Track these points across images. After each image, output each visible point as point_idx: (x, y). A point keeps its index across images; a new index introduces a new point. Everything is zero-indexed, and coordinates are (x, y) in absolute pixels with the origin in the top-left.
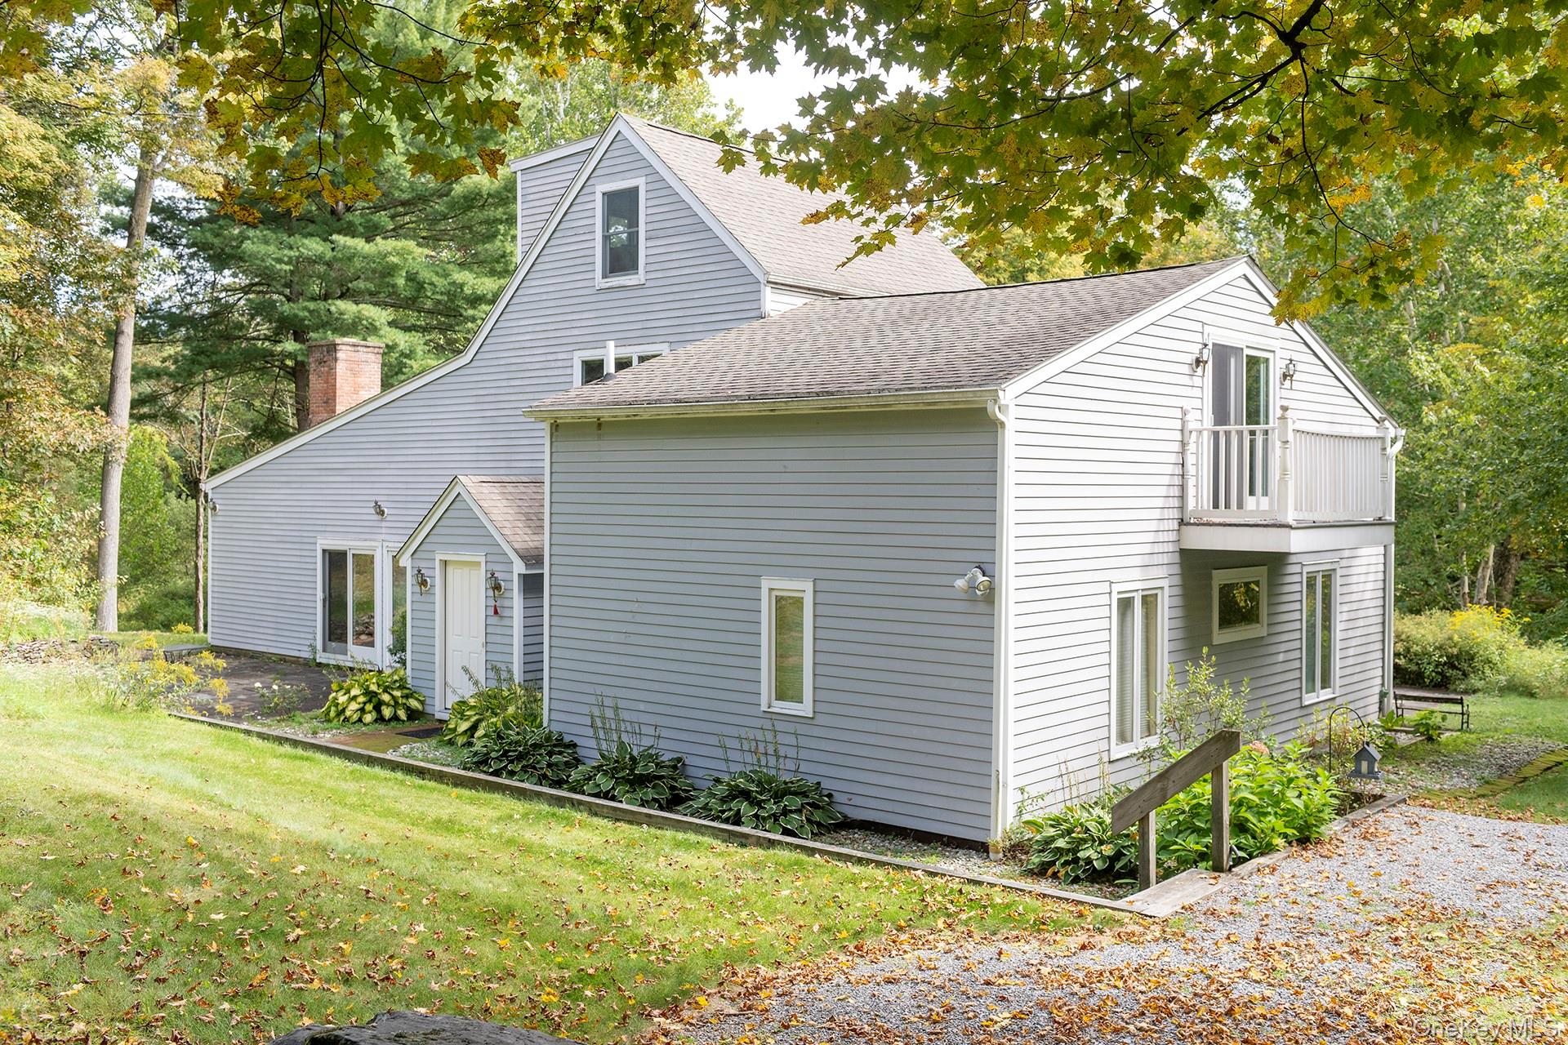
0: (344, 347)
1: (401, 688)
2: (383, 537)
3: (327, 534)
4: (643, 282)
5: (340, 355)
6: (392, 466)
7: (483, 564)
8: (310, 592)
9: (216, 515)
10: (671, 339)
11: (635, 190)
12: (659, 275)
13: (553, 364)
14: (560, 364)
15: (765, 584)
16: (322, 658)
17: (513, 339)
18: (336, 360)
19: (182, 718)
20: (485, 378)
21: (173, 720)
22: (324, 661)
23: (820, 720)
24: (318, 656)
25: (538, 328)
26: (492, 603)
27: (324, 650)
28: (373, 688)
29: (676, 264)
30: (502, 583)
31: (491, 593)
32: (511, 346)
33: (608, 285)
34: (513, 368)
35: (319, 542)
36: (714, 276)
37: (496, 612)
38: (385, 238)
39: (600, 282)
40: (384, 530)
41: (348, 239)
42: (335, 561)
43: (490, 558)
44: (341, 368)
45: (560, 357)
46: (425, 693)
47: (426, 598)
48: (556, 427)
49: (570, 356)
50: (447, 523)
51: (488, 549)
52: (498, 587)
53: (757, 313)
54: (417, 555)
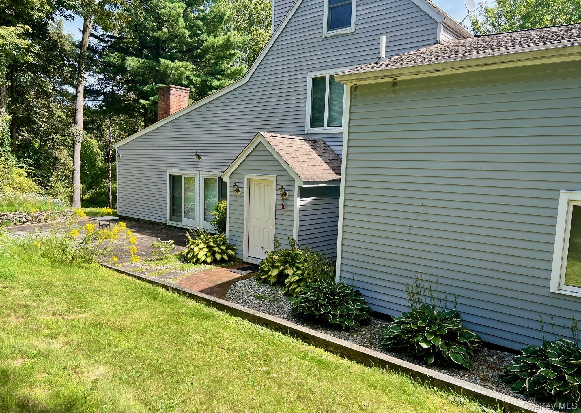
0: (173, 89)
1: (224, 244)
2: (200, 169)
3: (172, 168)
4: (354, 30)
5: (172, 92)
6: (204, 136)
7: (275, 182)
8: (163, 193)
9: (120, 159)
12: (365, 25)
13: (295, 81)
14: (299, 80)
15: (564, 197)
16: (170, 223)
17: (271, 69)
18: (170, 94)
19: (110, 268)
20: (254, 90)
21: (104, 269)
22: (171, 225)
24: (168, 222)
25: (287, 62)
26: (281, 202)
27: (171, 220)
28: (212, 244)
29: (376, 18)
30: (287, 192)
31: (280, 197)
32: (270, 73)
33: (330, 35)
34: (271, 84)
35: (168, 171)
36: (403, 22)
37: (283, 208)
38: (179, 61)
39: (326, 33)
40: (200, 166)
41: (165, 60)
42: (175, 180)
43: (279, 178)
44: (172, 98)
45: (299, 76)
46: (237, 248)
47: (239, 199)
48: (355, 89)
49: (305, 75)
50: (252, 158)
51: (279, 173)
52: (284, 194)
53: (434, 41)
54: (233, 176)
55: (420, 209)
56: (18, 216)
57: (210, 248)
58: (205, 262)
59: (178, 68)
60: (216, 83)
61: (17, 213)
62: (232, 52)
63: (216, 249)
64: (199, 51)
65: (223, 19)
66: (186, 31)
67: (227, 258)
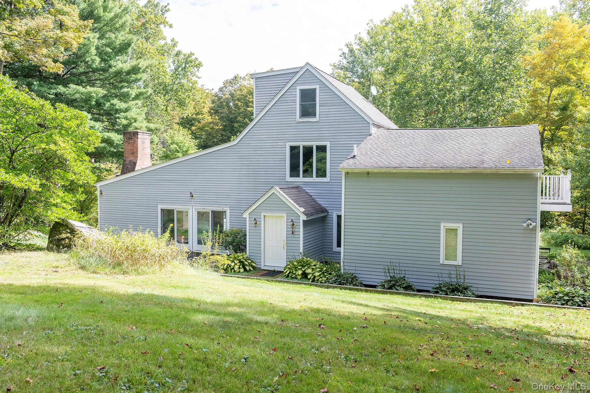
1: (249, 259)
2: (192, 204)
3: (163, 204)
4: (318, 120)
5: (139, 136)
6: (197, 179)
7: (285, 217)
8: (154, 224)
9: (102, 196)
10: (331, 140)
11: (315, 89)
12: (325, 118)
13: (276, 147)
14: (280, 146)
15: (442, 225)
18: (138, 138)
20: (243, 150)
23: (464, 266)
25: (269, 134)
26: (291, 230)
29: (333, 116)
30: (295, 223)
31: (290, 227)
32: (256, 139)
33: (302, 121)
34: (257, 147)
35: (159, 206)
36: (350, 120)
37: (293, 233)
39: (298, 119)
40: (193, 202)
43: (288, 215)
45: (280, 144)
46: (256, 261)
47: (257, 228)
48: (347, 173)
49: (284, 144)
50: (267, 202)
51: (288, 212)
52: (293, 225)
53: (369, 134)
54: (252, 213)
55: (384, 232)
57: (241, 263)
63: (246, 263)
67: (252, 269)
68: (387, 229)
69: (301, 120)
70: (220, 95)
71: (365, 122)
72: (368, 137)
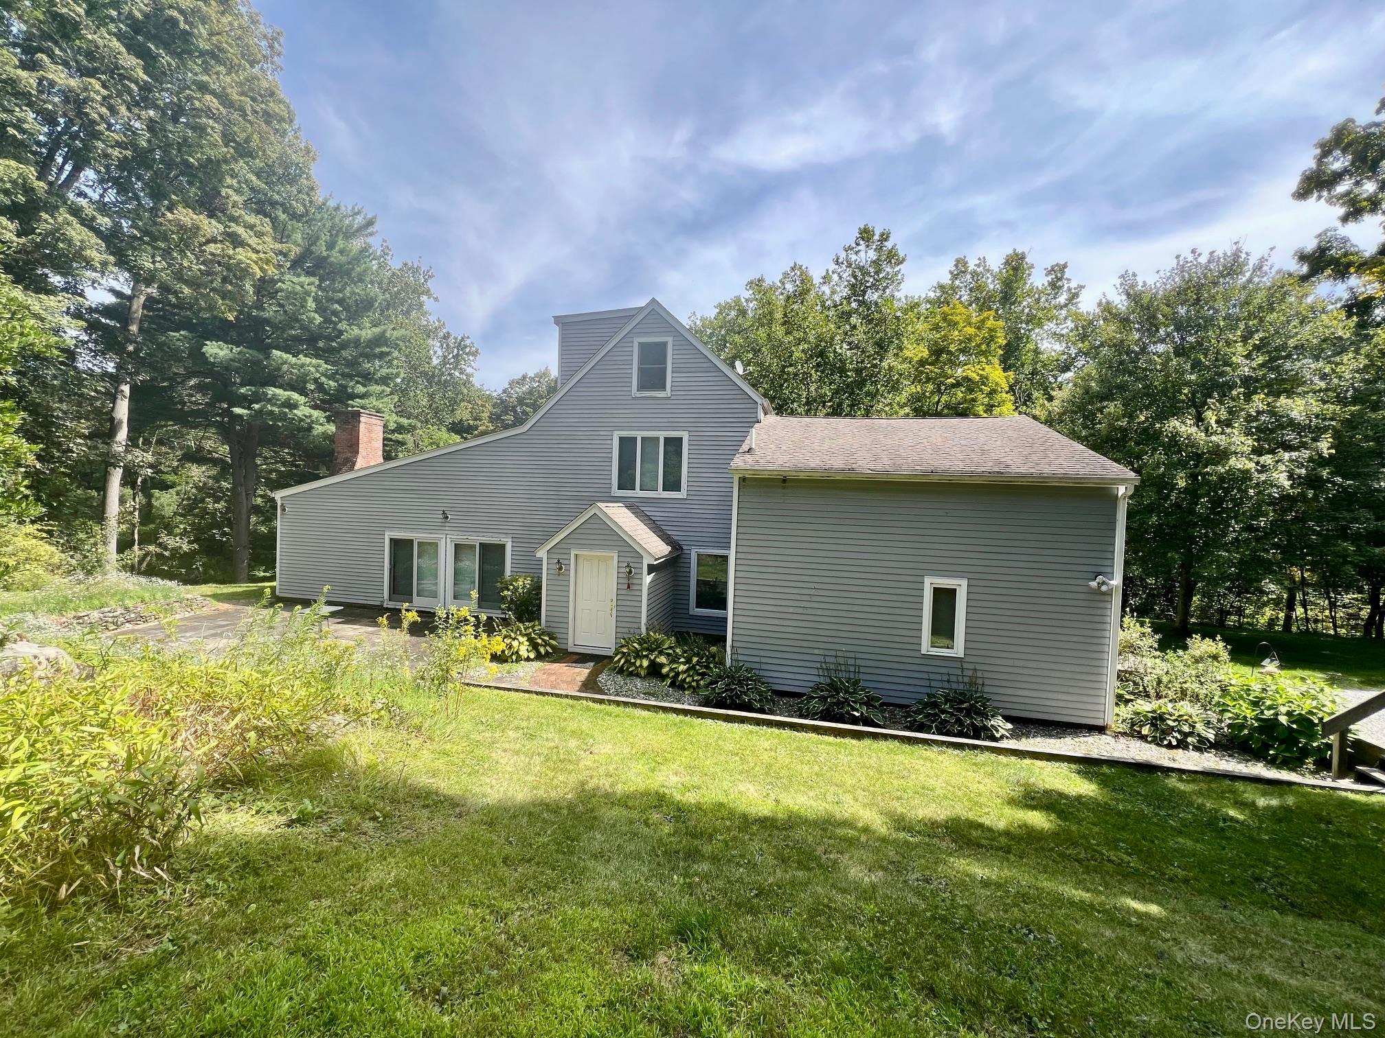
2: (447, 532)
3: (395, 529)
4: (669, 396)
5: (362, 419)
6: (454, 489)
7: (616, 558)
8: (377, 564)
10: (687, 429)
11: (665, 344)
12: (682, 393)
15: (927, 580)
16: (389, 605)
18: (359, 422)
23: (968, 659)
24: (385, 604)
26: (626, 581)
27: (390, 600)
28: (531, 635)
29: (695, 388)
30: (633, 570)
31: (624, 575)
32: (561, 424)
33: (642, 395)
35: (385, 533)
36: (723, 397)
37: (629, 587)
39: (635, 392)
40: (447, 528)
41: (281, 353)
42: (401, 548)
43: (621, 554)
44: (362, 426)
45: (602, 433)
46: (558, 636)
47: (561, 577)
48: (743, 480)
49: (610, 433)
50: (582, 531)
51: (620, 549)
52: (630, 572)
53: (755, 420)
54: (552, 551)
55: (813, 592)
56: (111, 615)
57: (531, 640)
58: (528, 659)
59: (303, 366)
60: (360, 389)
61: (106, 609)
62: (385, 349)
63: (539, 641)
64: (334, 344)
65: (373, 305)
66: (317, 316)
67: (550, 651)
68: (817, 586)
69: (639, 394)
70: (504, 397)
71: (750, 401)
72: (757, 425)
